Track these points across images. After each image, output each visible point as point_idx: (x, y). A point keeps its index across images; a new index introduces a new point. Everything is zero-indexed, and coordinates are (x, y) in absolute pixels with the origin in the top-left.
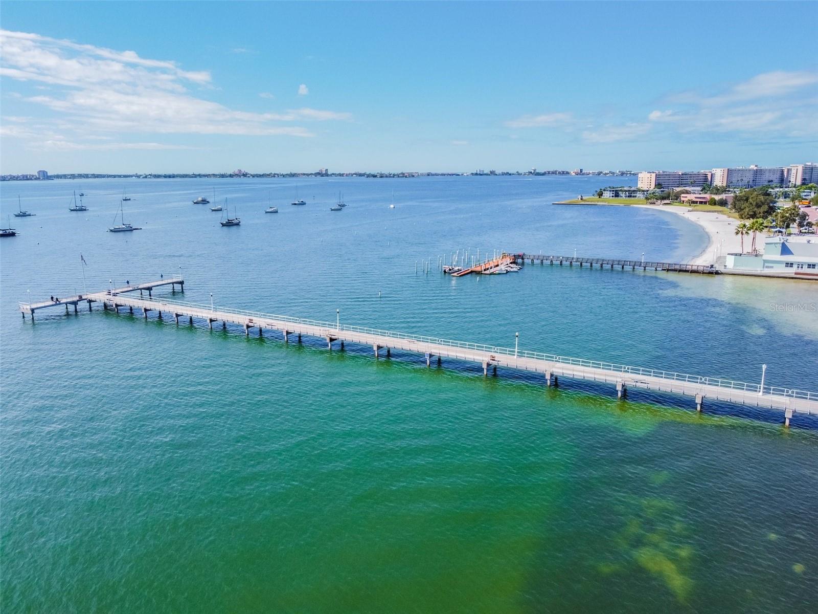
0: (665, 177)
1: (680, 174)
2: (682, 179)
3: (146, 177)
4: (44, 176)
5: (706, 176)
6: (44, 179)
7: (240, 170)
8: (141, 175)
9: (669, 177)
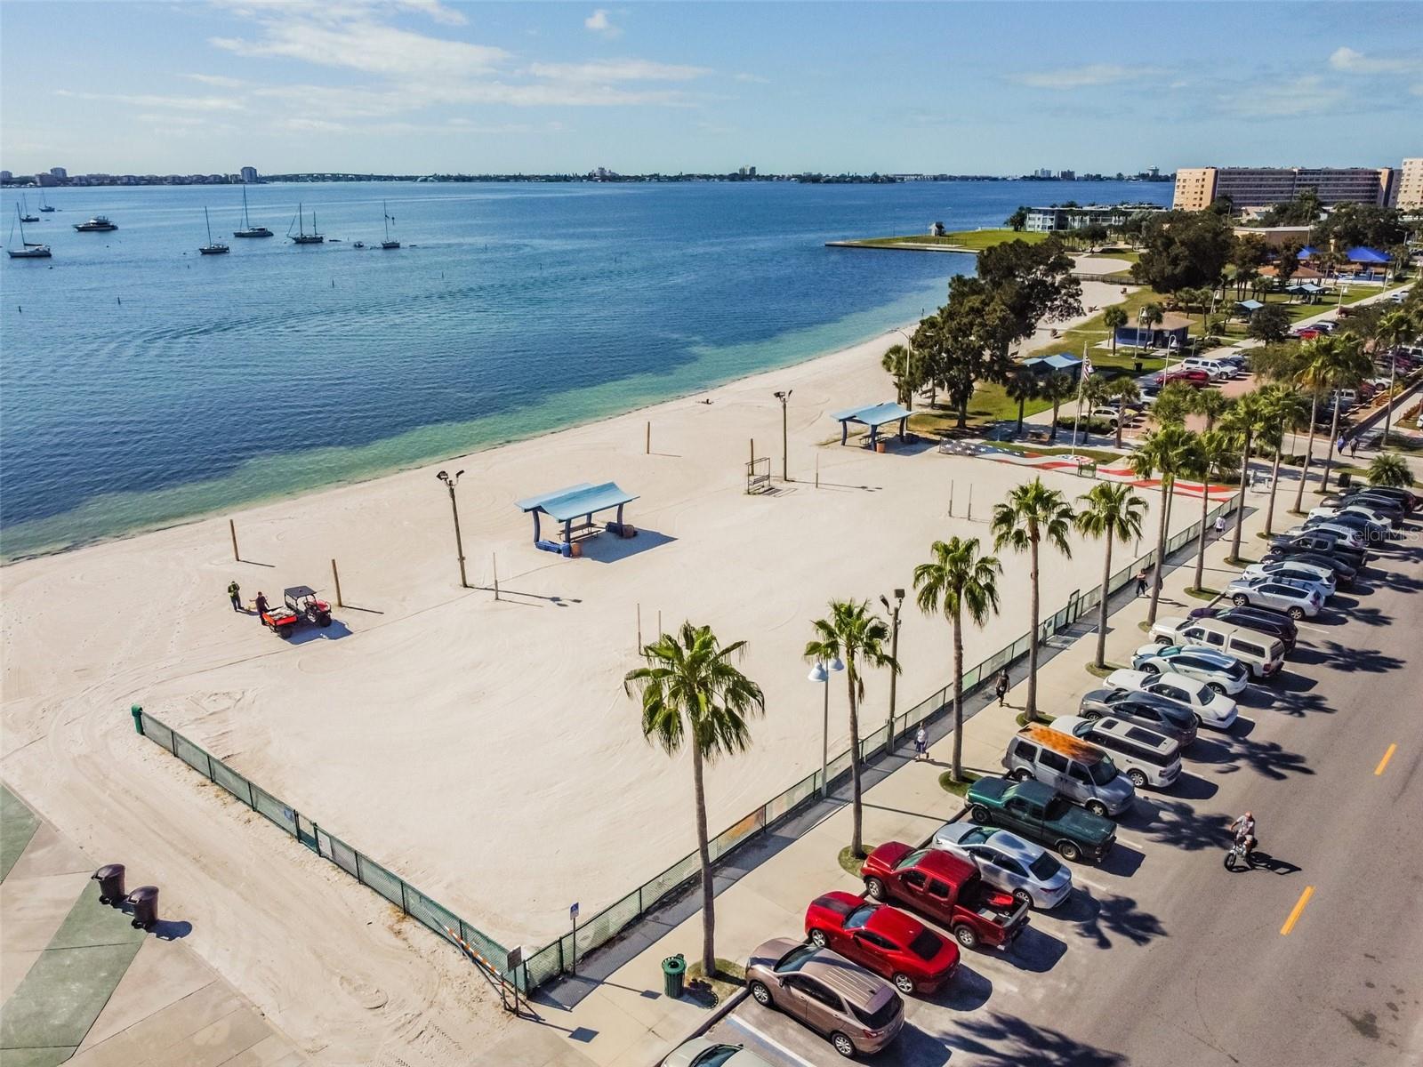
0: (1248, 179)
1: (1296, 170)
2: (1299, 186)
3: (425, 180)
4: (250, 176)
5: (1375, 175)
6: (250, 182)
7: (603, 169)
8: (418, 177)
9: (1262, 179)
